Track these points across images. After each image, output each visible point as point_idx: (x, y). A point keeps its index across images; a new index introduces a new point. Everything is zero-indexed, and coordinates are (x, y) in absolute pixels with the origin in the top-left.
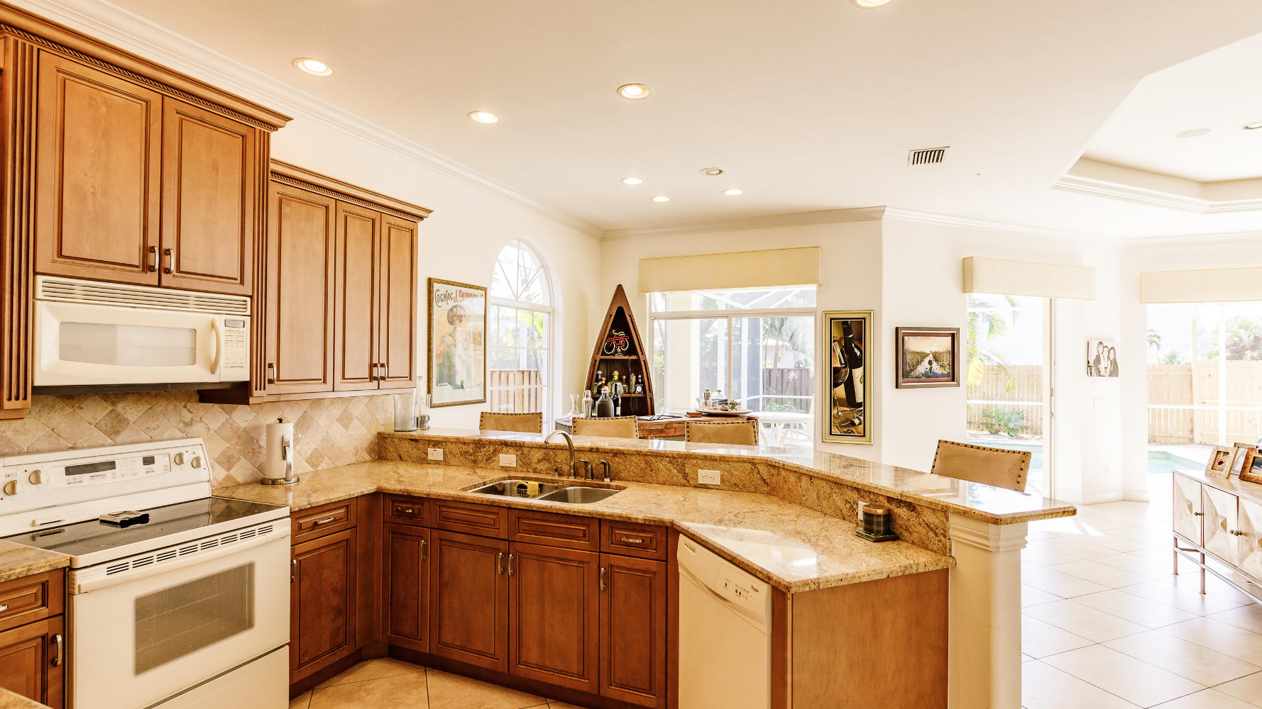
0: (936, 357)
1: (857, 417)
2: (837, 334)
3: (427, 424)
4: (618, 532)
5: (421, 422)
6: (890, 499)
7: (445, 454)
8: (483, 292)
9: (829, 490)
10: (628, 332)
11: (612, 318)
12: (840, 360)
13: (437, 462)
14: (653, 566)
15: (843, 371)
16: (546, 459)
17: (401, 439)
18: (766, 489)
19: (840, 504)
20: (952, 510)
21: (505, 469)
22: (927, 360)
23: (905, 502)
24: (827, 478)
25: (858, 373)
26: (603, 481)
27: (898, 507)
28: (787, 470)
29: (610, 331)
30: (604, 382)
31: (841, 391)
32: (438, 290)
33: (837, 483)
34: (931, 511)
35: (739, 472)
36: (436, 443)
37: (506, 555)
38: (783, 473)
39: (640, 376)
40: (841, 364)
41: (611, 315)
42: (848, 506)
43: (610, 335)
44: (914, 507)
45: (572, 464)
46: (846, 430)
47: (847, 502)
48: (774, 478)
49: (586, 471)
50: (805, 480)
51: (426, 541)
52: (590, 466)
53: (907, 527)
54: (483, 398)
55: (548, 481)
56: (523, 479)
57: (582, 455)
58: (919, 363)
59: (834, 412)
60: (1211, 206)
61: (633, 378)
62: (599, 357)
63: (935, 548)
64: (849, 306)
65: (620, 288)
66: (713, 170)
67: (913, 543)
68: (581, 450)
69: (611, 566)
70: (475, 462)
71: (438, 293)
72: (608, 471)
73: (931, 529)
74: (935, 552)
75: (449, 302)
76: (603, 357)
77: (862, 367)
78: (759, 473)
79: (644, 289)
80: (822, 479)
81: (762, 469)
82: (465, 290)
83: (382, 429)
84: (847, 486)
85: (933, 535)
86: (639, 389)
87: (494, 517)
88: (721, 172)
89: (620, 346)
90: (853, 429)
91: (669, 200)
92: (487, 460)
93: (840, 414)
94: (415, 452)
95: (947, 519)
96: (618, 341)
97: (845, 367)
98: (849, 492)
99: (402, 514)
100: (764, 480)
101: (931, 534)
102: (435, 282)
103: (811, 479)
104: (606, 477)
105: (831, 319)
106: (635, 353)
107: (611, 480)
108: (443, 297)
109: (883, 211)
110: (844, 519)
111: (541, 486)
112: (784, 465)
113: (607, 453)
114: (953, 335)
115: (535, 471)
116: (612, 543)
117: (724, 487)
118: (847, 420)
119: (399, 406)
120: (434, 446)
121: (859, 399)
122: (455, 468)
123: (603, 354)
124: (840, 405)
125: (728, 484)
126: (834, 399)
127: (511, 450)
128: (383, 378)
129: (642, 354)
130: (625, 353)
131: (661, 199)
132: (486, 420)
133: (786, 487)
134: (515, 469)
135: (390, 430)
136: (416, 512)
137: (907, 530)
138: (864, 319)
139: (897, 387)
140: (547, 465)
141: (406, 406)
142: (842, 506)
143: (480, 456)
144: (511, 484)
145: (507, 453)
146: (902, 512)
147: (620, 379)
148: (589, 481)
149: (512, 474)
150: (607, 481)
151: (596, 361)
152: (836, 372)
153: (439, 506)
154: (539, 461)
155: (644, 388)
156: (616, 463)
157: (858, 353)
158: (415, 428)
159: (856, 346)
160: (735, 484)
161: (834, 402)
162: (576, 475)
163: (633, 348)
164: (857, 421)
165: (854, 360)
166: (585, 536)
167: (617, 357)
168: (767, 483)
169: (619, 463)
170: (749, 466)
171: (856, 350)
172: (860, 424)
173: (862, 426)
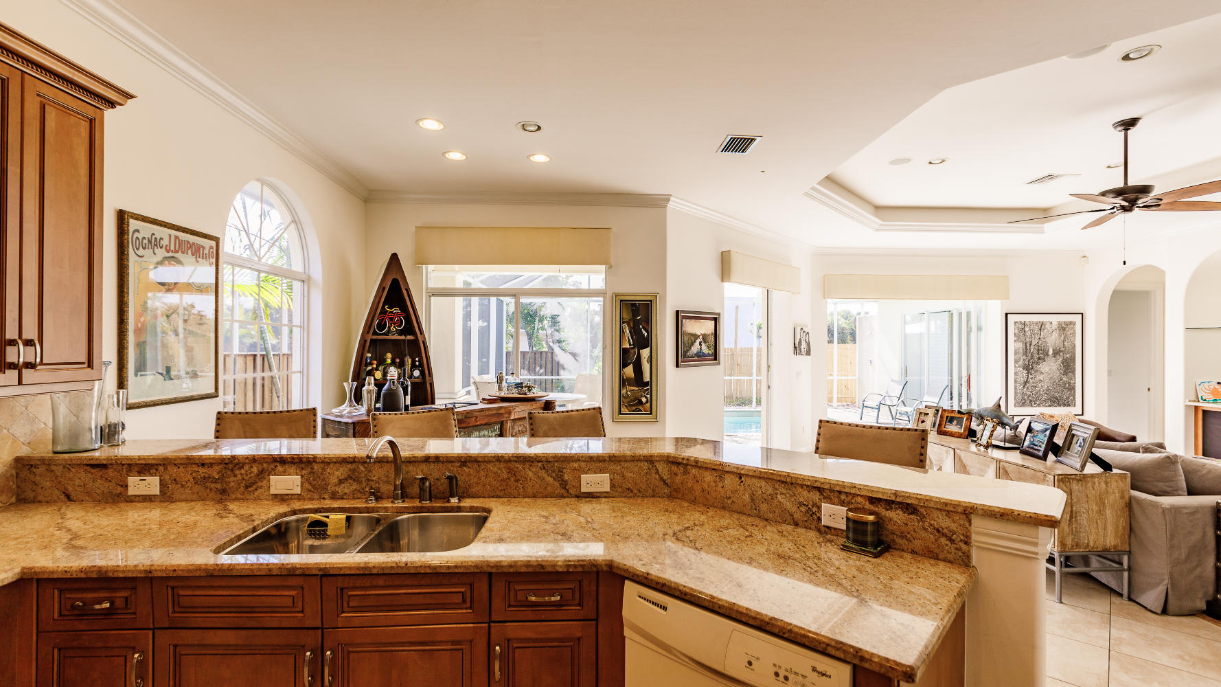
0: (705, 337)
1: (645, 396)
2: (626, 316)
3: (124, 435)
4: (522, 587)
5: (110, 433)
6: (873, 500)
7: (163, 484)
8: (213, 243)
9: (770, 491)
10: (404, 308)
11: (386, 292)
12: (629, 340)
13: (147, 499)
14: (575, 629)
15: (632, 351)
16: (352, 477)
17: (69, 466)
18: (666, 491)
19: (789, 506)
20: (980, 512)
21: (282, 498)
22: (698, 341)
23: (900, 503)
24: (771, 477)
25: (645, 353)
26: (449, 501)
27: (887, 510)
28: (700, 467)
29: (383, 306)
30: (375, 366)
31: (629, 371)
32: (137, 231)
33: (784, 482)
34: (944, 513)
35: (633, 474)
36: (144, 467)
37: (319, 652)
38: (694, 471)
39: (417, 359)
40: (630, 345)
41: (384, 288)
42: (803, 509)
43: (383, 312)
44: (915, 509)
45: (398, 482)
46: (634, 408)
47: (801, 504)
48: (678, 478)
49: (421, 489)
50: (729, 481)
51: (142, 652)
52: (427, 484)
53: (902, 533)
54: (213, 391)
55: (360, 510)
56: (316, 511)
57: (411, 468)
58: (693, 344)
59: (624, 392)
60: (881, 225)
61: (408, 361)
62: (370, 337)
63: (950, 557)
64: (636, 288)
65: (394, 257)
66: (531, 125)
67: (913, 552)
68: (412, 461)
69: (509, 640)
70: (223, 491)
71: (136, 235)
72: (453, 488)
73: (944, 535)
74: (950, 562)
75: (158, 251)
76: (375, 337)
77: (648, 349)
78: (657, 472)
79: (421, 261)
80: (760, 478)
81: (662, 468)
82: (182, 236)
83: (24, 451)
84: (802, 486)
85: (948, 542)
86: (417, 373)
87: (293, 593)
88: (539, 128)
89: (394, 324)
90: (641, 407)
91: (464, 157)
92: (247, 487)
93: (629, 393)
94: (100, 486)
95: (970, 522)
96: (391, 319)
97: (633, 348)
98: (805, 493)
99: (85, 613)
100: (664, 481)
101: (943, 541)
102: (132, 217)
103: (740, 478)
104: (453, 496)
105: (621, 301)
106: (412, 332)
107: (459, 500)
108: (146, 241)
109: (668, 200)
110: (796, 524)
111: (348, 519)
112: (697, 462)
113: (452, 462)
114: (715, 319)
115: (334, 496)
116: (510, 606)
117: (614, 494)
118: (636, 399)
119: (63, 410)
120: (140, 473)
121: (647, 378)
122: (183, 504)
123: (375, 333)
124: (630, 385)
125: (620, 490)
126: (623, 378)
127: (292, 469)
128: (30, 365)
129: (421, 334)
130: (401, 333)
131: (456, 156)
132: (226, 425)
133: (697, 488)
134: (299, 497)
135: (45, 451)
136: (119, 603)
137: (902, 537)
138: (651, 301)
139: (677, 366)
140: (355, 486)
141: (78, 410)
142: (794, 509)
143: (232, 481)
144: (297, 521)
145: (284, 473)
146: (896, 516)
147: (393, 363)
148: (427, 503)
149: (297, 505)
150: (454, 501)
151: (365, 341)
152: (625, 352)
153: (173, 588)
154: (341, 482)
155: (422, 373)
156: (465, 476)
157: (646, 335)
158: (98, 445)
159: (643, 327)
160: (628, 489)
161: (624, 382)
162: (404, 496)
163: (411, 325)
164: (644, 400)
165: (642, 341)
166: (464, 601)
167: (390, 337)
168: (667, 484)
169: (470, 475)
170: (645, 465)
171: (644, 332)
172: (647, 402)
173: (648, 405)
